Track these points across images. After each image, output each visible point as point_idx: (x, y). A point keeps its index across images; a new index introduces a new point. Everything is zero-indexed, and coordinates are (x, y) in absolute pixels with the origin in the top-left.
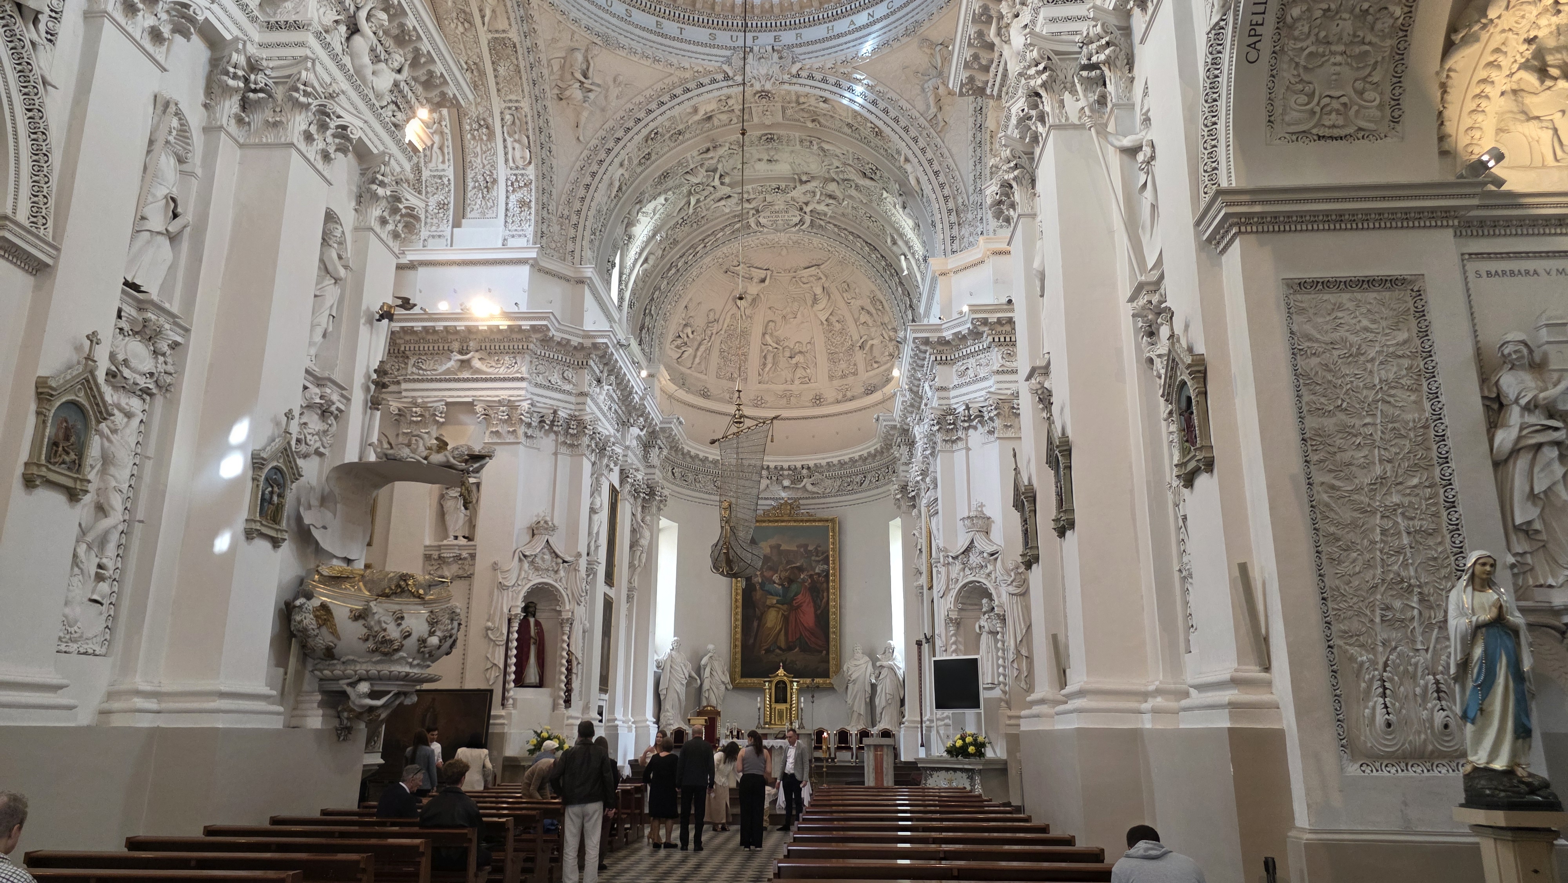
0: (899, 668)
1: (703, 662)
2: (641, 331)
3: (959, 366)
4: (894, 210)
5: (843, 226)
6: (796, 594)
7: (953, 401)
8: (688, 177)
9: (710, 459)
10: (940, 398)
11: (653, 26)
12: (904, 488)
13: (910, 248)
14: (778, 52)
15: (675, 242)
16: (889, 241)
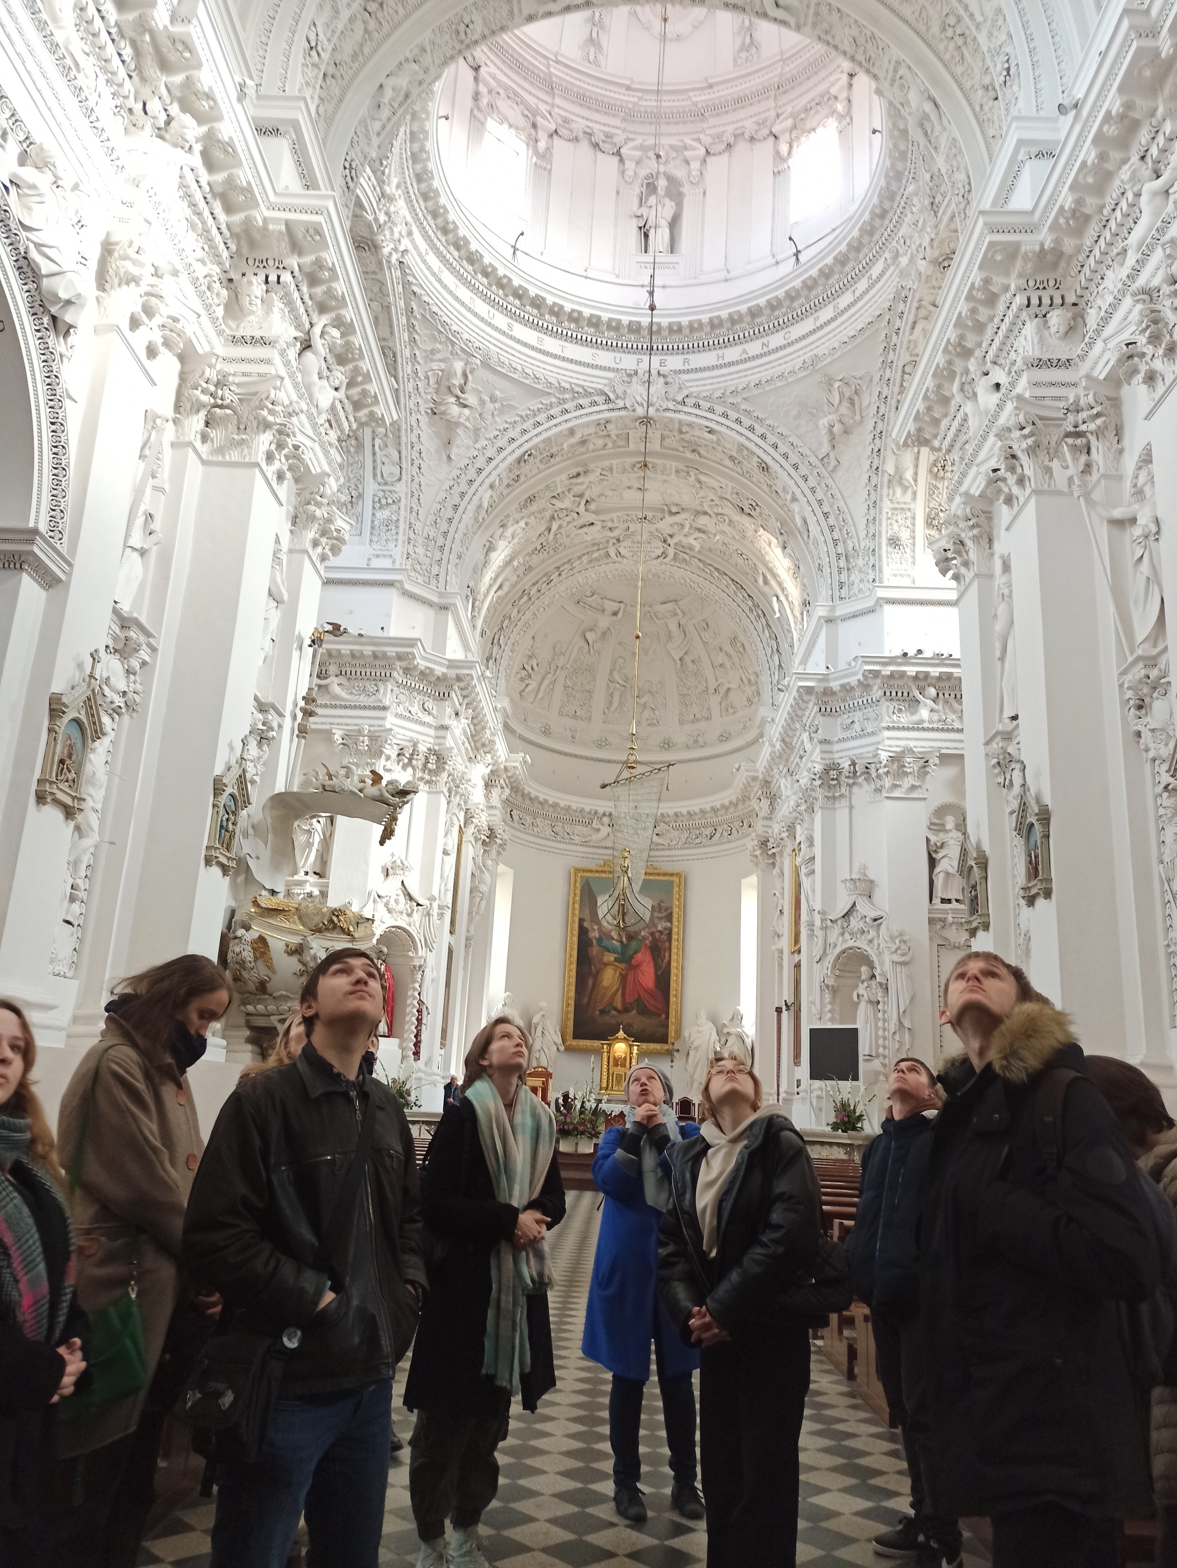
0: (747, 1036)
1: (535, 1020)
2: (488, 660)
3: (845, 719)
4: (768, 549)
5: (709, 562)
6: (636, 952)
7: (836, 756)
8: (554, 501)
9: (550, 802)
10: (822, 752)
11: (534, 343)
12: (764, 843)
13: (783, 589)
14: (664, 376)
15: (530, 569)
16: (761, 580)
